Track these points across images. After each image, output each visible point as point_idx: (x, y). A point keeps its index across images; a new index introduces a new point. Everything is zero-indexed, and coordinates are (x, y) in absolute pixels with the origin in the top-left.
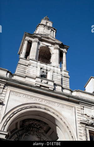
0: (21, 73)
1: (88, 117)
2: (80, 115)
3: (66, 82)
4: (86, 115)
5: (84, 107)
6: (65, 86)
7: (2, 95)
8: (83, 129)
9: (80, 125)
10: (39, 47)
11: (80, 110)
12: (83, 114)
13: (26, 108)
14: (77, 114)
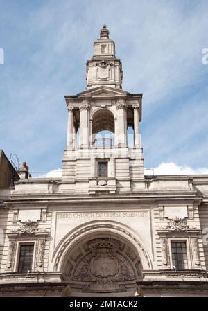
0: (69, 177)
1: (171, 220)
2: (158, 220)
3: (138, 169)
4: (167, 218)
5: (164, 207)
6: (137, 175)
7: (48, 222)
8: (161, 241)
9: (158, 237)
10: (91, 116)
11: (158, 212)
12: (162, 219)
13: (80, 232)
14: (153, 220)
